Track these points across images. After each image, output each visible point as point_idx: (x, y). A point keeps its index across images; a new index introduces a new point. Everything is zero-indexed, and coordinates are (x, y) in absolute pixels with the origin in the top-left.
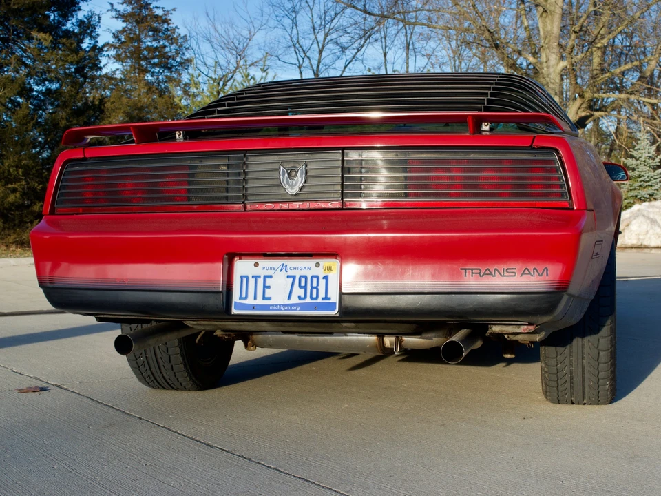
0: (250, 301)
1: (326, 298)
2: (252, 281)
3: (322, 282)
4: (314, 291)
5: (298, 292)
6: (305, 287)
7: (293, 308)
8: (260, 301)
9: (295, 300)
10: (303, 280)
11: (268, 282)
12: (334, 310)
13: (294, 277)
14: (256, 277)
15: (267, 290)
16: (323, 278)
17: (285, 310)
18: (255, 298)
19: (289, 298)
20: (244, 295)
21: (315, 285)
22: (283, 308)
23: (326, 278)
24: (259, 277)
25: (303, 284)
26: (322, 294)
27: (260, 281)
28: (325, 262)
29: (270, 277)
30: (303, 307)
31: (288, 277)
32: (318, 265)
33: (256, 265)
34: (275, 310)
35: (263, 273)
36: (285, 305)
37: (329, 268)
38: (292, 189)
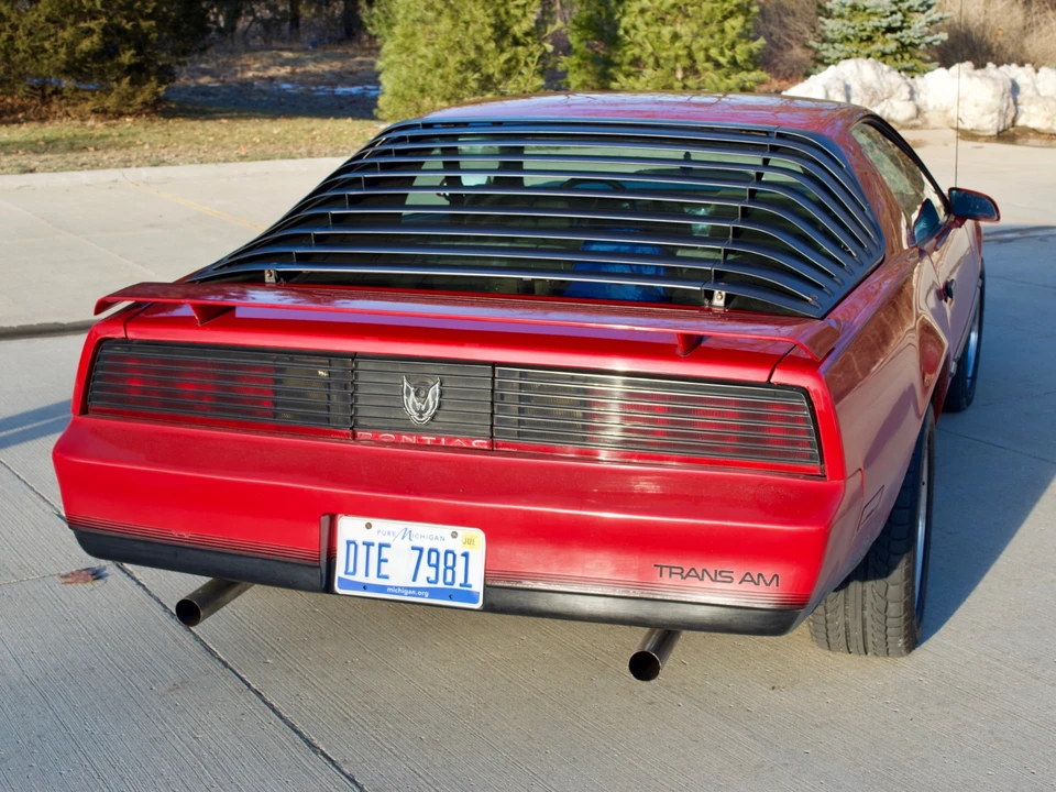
0: (360, 577)
1: (465, 584)
2: (362, 550)
3: (461, 561)
4: (449, 572)
5: (426, 572)
6: (437, 566)
7: (420, 593)
8: (373, 579)
9: (421, 582)
10: (434, 555)
11: (386, 553)
12: (476, 602)
13: (421, 550)
14: (368, 545)
15: (383, 564)
16: (463, 555)
17: (409, 595)
18: (367, 575)
19: (414, 580)
20: (351, 569)
21: (450, 563)
22: (406, 592)
23: (466, 555)
24: (373, 544)
25: (433, 561)
26: (460, 579)
27: (374, 551)
28: (464, 532)
29: (388, 546)
30: (434, 593)
31: (413, 548)
32: (454, 535)
33: (369, 526)
34: (394, 594)
35: (377, 540)
36: (409, 588)
37: (470, 542)
38: (421, 417)
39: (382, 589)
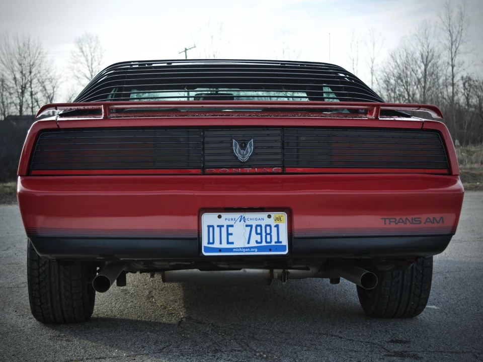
0: (217, 245)
1: (278, 242)
2: (217, 230)
3: (274, 230)
4: (268, 237)
5: (255, 237)
6: (261, 234)
7: (252, 250)
8: (224, 245)
9: (253, 244)
10: (259, 228)
11: (231, 230)
12: (285, 251)
13: (251, 226)
14: (220, 227)
15: (230, 236)
16: (275, 226)
17: (246, 252)
18: (221, 243)
19: (248, 243)
20: (211, 241)
21: (268, 231)
22: (244, 250)
23: (277, 226)
24: (223, 226)
25: (259, 231)
26: (275, 239)
27: (224, 230)
28: (274, 215)
29: (232, 226)
30: (260, 249)
31: (247, 226)
32: (269, 216)
33: (220, 217)
34: (238, 252)
35: (226, 223)
36: (246, 248)
37: (278, 219)
38: (243, 157)
39: (231, 250)
